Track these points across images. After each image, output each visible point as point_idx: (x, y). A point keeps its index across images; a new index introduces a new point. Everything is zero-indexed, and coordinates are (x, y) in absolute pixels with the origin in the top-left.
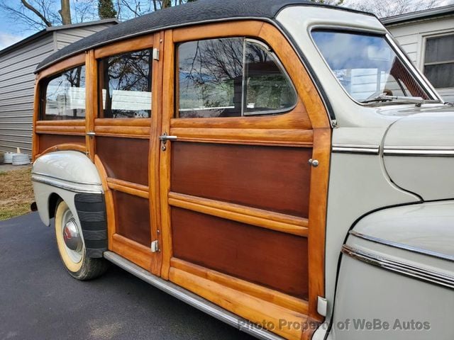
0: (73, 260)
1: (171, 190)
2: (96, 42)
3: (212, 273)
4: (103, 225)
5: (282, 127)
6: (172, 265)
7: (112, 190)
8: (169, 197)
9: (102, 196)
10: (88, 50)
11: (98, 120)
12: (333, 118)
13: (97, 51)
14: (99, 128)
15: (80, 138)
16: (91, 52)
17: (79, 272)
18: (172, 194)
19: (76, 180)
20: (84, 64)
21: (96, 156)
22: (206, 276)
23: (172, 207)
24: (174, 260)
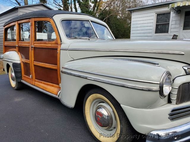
0: (13, 84)
1: (34, 61)
2: (18, 19)
3: (43, 82)
4: (21, 72)
5: (53, 44)
6: (35, 81)
7: (23, 62)
8: (34, 63)
9: (20, 64)
10: (16, 21)
11: (19, 42)
12: (61, 42)
13: (18, 22)
14: (19, 44)
15: (15, 47)
16: (17, 21)
17: (15, 87)
18: (34, 62)
19: (12, 59)
20: (15, 25)
21: (19, 53)
22: (42, 83)
23: (35, 65)
24: (36, 80)
